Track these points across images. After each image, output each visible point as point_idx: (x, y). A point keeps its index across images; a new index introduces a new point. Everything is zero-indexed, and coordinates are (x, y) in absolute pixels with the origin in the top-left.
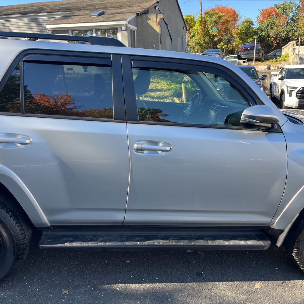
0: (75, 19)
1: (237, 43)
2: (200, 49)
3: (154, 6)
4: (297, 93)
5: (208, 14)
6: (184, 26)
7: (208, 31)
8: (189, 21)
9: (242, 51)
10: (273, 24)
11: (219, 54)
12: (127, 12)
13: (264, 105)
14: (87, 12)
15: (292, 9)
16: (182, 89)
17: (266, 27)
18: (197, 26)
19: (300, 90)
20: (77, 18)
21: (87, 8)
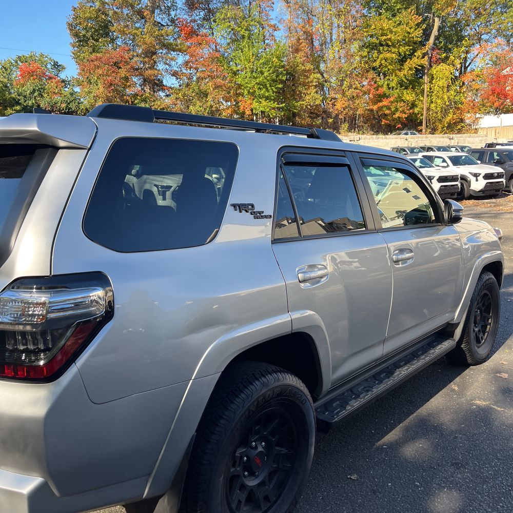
10: (42, 88)
17: (31, 93)
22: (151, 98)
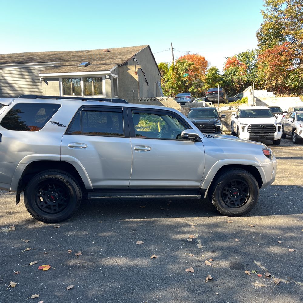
0: (64, 69)
1: (206, 87)
2: (174, 92)
3: (132, 58)
4: (248, 129)
5: (179, 62)
6: (159, 73)
7: (180, 77)
8: (163, 68)
9: (208, 95)
10: (236, 71)
11: (190, 97)
12: (110, 63)
13: (193, 129)
14: (75, 63)
15: (254, 57)
16: (158, 126)
17: (230, 74)
18: (170, 72)
19: (250, 126)
20: (67, 68)
21: (74, 59)
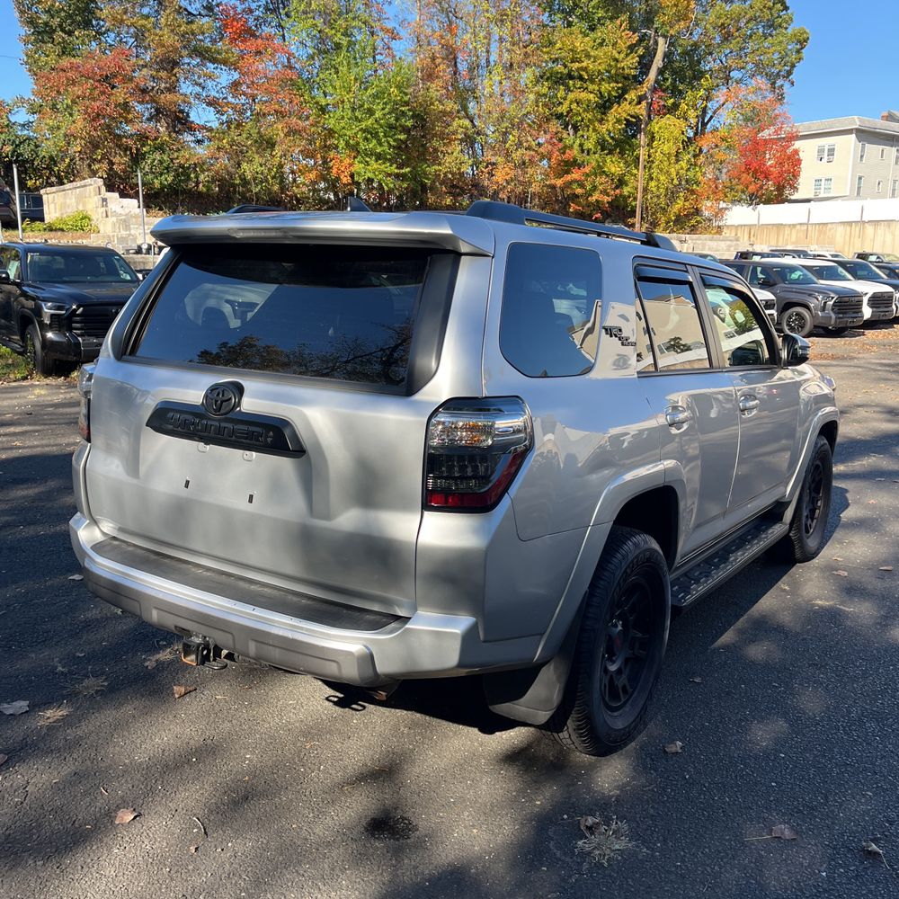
22: (173, 144)
